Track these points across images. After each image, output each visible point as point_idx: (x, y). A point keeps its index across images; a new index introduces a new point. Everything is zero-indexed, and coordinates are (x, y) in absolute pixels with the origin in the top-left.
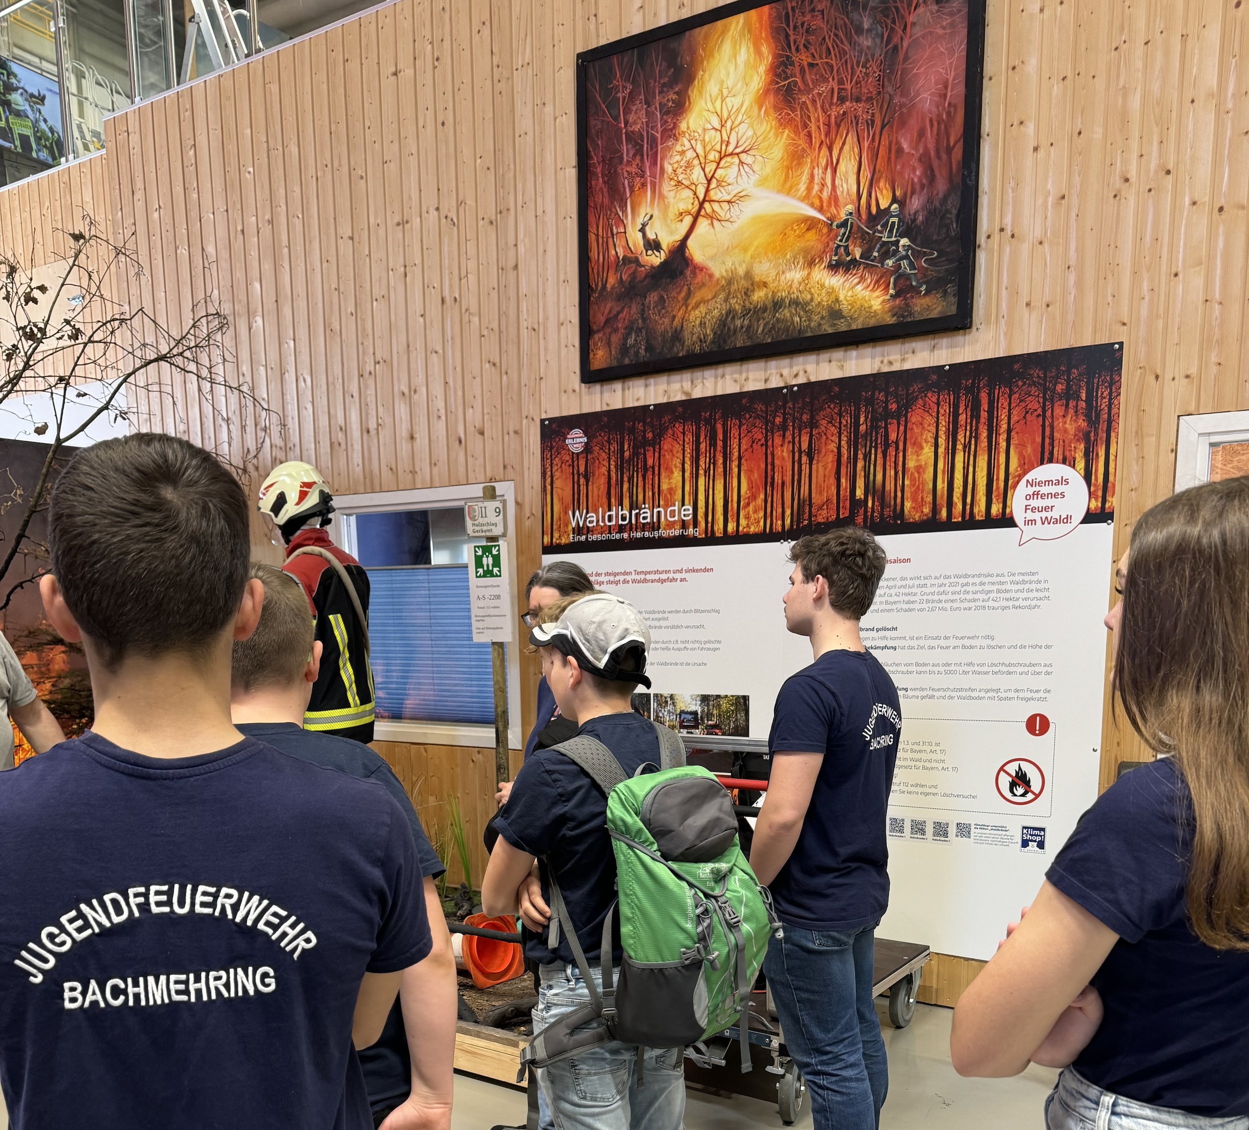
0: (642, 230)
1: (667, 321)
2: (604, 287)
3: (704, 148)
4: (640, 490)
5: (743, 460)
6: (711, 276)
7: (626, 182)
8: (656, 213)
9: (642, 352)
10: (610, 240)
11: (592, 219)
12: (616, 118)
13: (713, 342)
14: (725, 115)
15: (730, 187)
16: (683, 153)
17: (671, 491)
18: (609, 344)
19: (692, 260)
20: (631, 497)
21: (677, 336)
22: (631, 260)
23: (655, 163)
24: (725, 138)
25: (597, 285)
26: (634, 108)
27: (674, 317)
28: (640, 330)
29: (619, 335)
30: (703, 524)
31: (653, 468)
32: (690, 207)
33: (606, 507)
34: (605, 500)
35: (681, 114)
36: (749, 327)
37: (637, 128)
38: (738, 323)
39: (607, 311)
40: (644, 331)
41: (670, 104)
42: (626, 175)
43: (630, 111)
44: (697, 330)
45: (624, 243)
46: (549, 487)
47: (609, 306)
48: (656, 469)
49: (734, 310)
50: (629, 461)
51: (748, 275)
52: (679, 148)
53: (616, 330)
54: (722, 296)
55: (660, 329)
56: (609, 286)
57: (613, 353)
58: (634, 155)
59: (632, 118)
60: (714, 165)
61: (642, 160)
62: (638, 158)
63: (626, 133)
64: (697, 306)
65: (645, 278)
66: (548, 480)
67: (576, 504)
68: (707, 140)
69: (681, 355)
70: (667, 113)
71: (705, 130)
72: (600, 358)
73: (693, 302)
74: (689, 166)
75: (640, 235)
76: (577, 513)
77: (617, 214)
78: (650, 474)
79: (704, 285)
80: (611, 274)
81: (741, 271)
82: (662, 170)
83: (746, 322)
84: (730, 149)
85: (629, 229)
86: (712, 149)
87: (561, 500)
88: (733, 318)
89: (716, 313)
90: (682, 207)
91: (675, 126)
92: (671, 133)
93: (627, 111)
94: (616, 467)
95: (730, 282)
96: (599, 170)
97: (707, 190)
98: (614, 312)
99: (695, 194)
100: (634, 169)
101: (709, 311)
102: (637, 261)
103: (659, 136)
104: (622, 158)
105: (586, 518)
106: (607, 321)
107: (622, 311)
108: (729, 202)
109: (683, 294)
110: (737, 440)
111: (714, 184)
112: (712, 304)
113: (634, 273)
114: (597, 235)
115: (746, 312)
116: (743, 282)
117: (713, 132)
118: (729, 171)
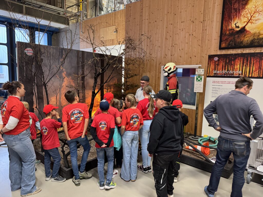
0: (235, 24)
1: (239, 40)
2: (226, 34)
3: (251, 11)
4: (230, 68)
5: (254, 64)
6: (250, 33)
7: (233, 16)
8: (239, 22)
9: (233, 45)
10: (228, 26)
11: (224, 22)
12: (232, 6)
13: (250, 44)
14: (256, 5)
15: (256, 18)
16: (246, 12)
17: (237, 68)
18: (226, 43)
19: (246, 30)
20: (227, 69)
21: (242, 42)
22: (232, 29)
23: (239, 13)
24: (256, 9)
25: (224, 33)
26: (236, 4)
27: (241, 39)
28: (233, 41)
29: (228, 42)
30: (244, 75)
31: (233, 64)
32: (247, 21)
33: (222, 70)
34: (222, 69)
35: (246, 5)
36: (258, 42)
37: (236, 7)
38: (256, 41)
39: (226, 38)
40: (234, 42)
41: (244, 3)
42: (232, 15)
43: (235, 4)
44: (246, 42)
45: (231, 26)
46: (209, 66)
47: (226, 37)
48: (234, 65)
49: (255, 38)
50: (228, 63)
51: (259, 33)
52: (245, 11)
53: (228, 41)
54: (253, 36)
55: (238, 41)
56: (227, 34)
57: (227, 44)
58: (235, 12)
59: (235, 6)
60: (253, 14)
61: (237, 12)
62: (236, 13)
63: (233, 8)
64: (247, 37)
65: (235, 32)
66: (209, 65)
67: (215, 69)
68: (252, 9)
69: (242, 46)
70: (243, 5)
71: (251, 8)
72: (223, 45)
73: (246, 37)
74: (247, 14)
75: (235, 25)
76: (215, 71)
77: (230, 21)
78: (232, 65)
79: (248, 34)
80: (227, 31)
81: (258, 32)
82: (241, 14)
83: (258, 41)
84: (257, 11)
85: (232, 24)
86: (253, 11)
87: (212, 69)
88: (255, 40)
89: (251, 39)
90: (245, 21)
91: (245, 7)
92: (243, 8)
93: (234, 4)
94: (225, 64)
95: (255, 34)
96: (227, 14)
97: (251, 18)
98: (227, 38)
99: (248, 18)
100: (234, 14)
101: (249, 39)
102: (234, 30)
103: (241, 9)
104: (232, 12)
105: (217, 72)
106: (226, 39)
107: (229, 38)
108: (256, 20)
109: (244, 35)
110: (253, 61)
111: (252, 17)
112: (250, 37)
113: (233, 32)
114: (225, 25)
115: (258, 39)
116: (258, 34)
117: (253, 8)
118: (257, 15)
